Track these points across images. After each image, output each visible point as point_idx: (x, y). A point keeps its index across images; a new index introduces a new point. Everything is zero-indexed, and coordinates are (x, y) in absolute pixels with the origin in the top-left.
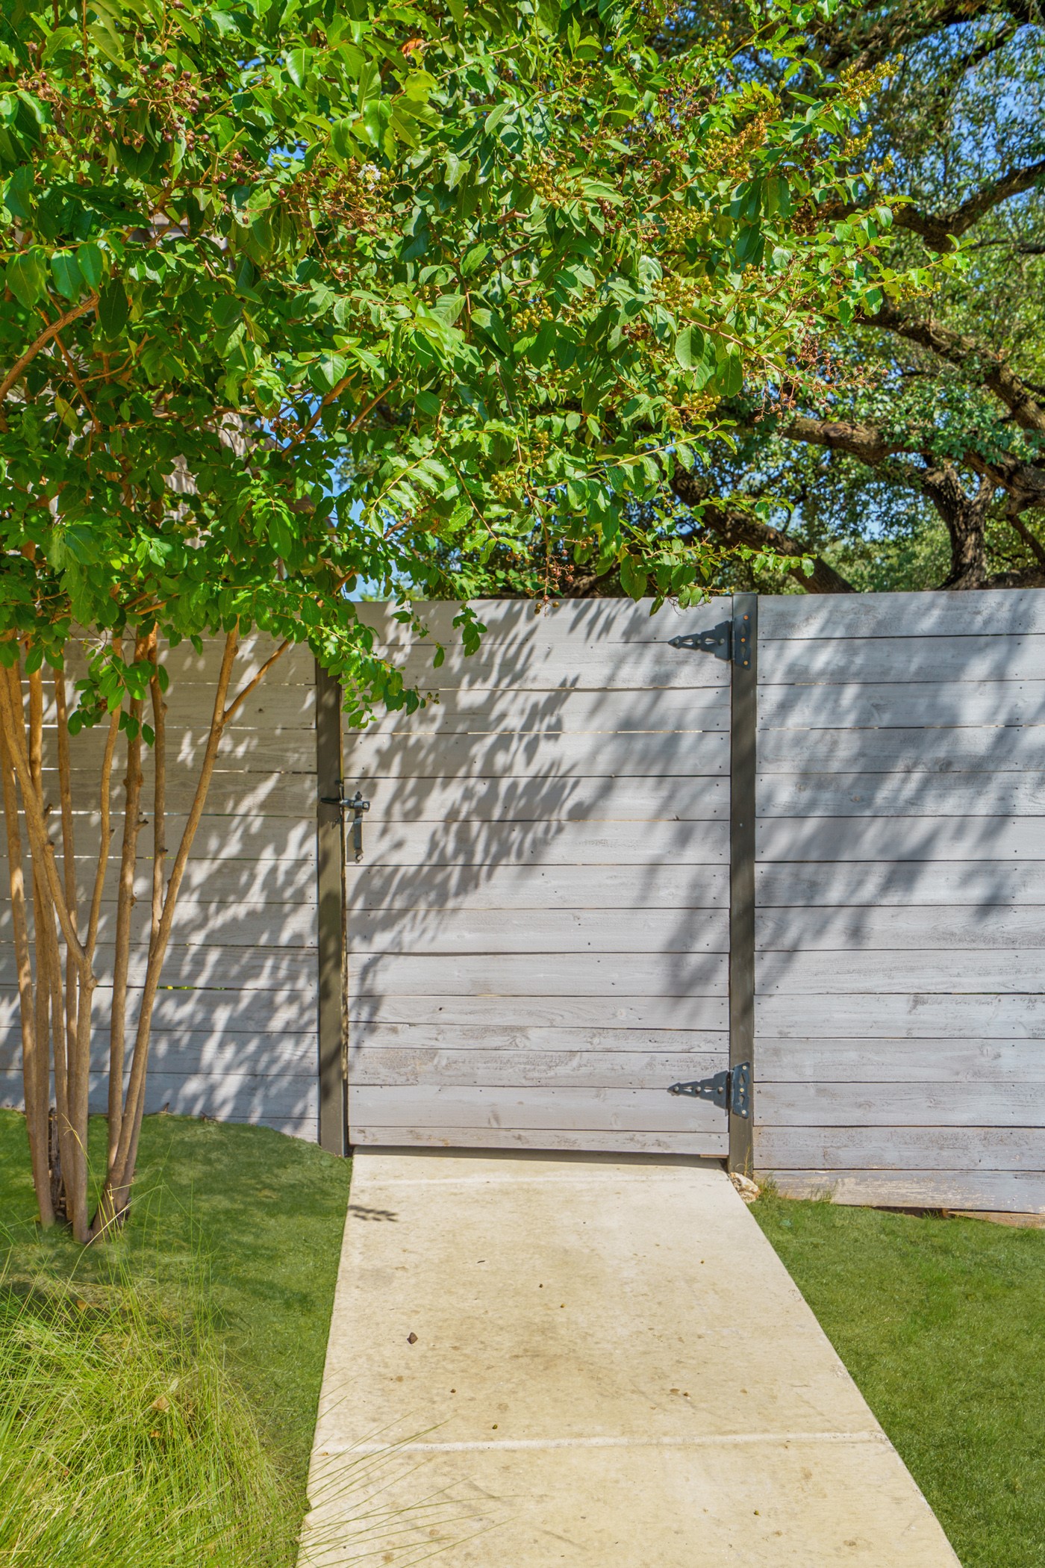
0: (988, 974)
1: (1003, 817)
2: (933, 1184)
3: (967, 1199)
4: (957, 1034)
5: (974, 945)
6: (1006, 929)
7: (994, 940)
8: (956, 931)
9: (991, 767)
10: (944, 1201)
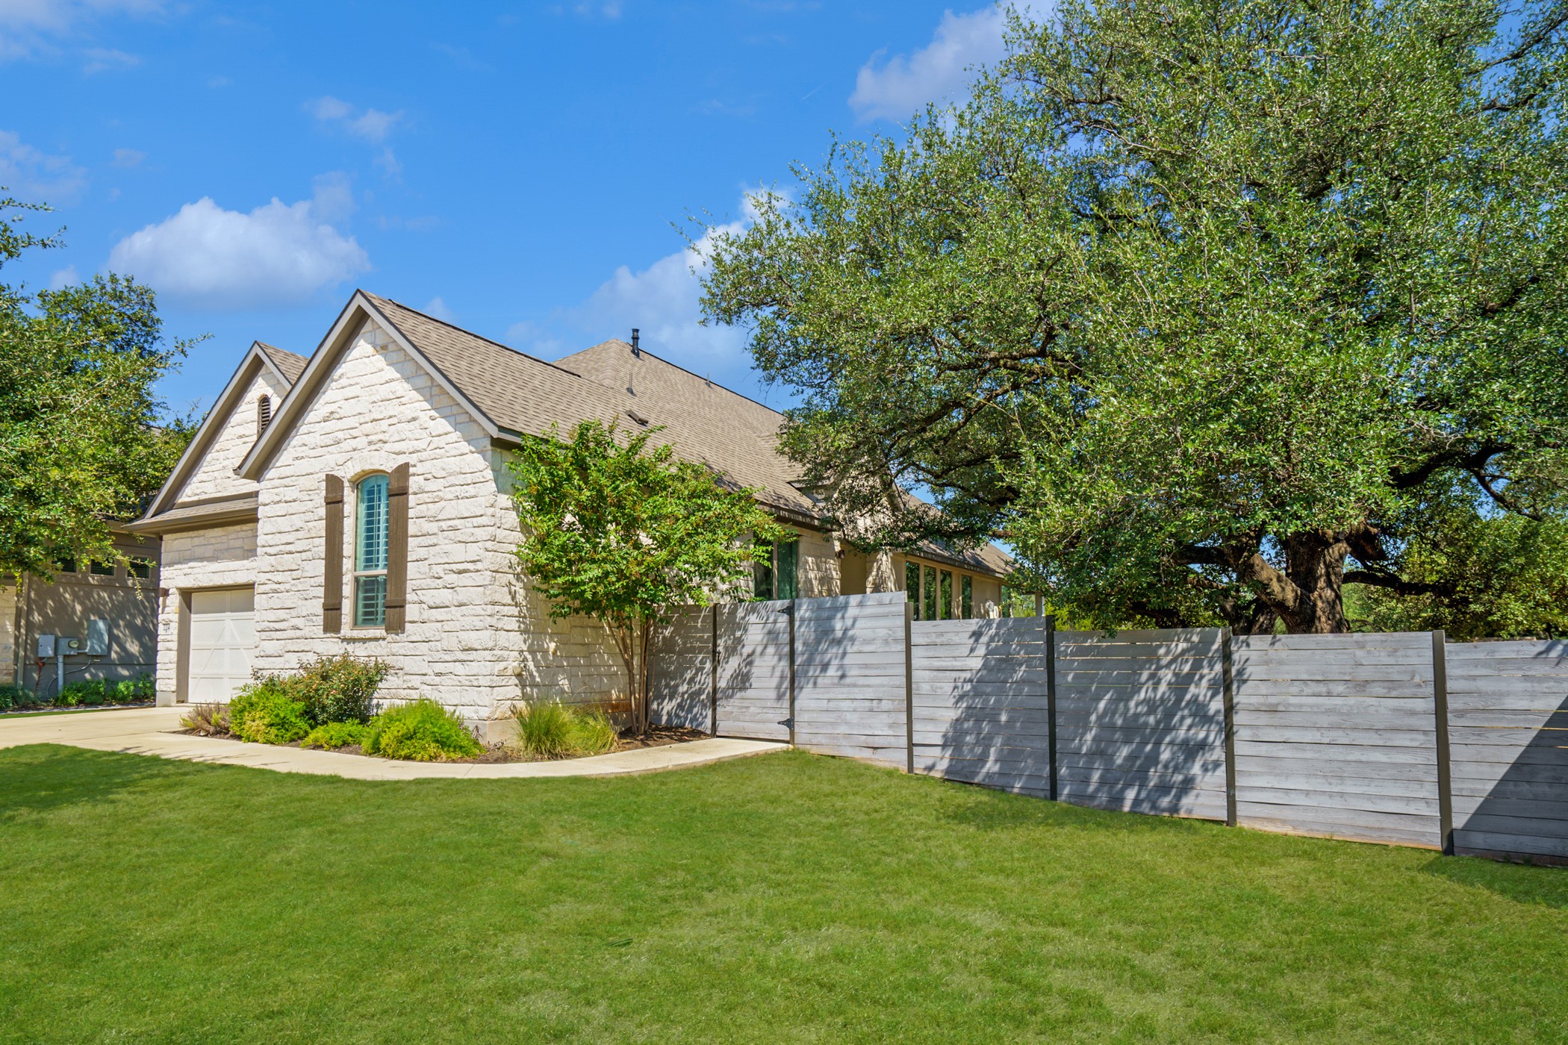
0: (843, 694)
1: (844, 654)
4: (837, 710)
5: (840, 687)
6: (847, 683)
7: (844, 686)
8: (836, 683)
9: (842, 641)
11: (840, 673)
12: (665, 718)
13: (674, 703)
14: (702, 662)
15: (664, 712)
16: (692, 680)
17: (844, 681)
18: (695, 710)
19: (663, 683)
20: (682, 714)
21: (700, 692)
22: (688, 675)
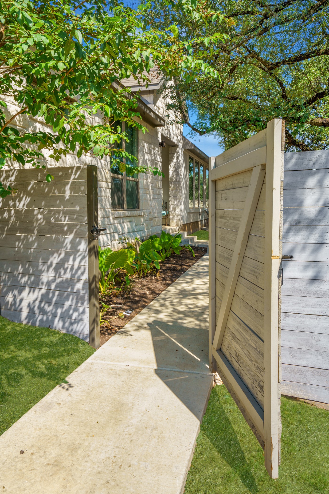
0: (315, 307)
1: (321, 244)
2: (291, 387)
3: (305, 395)
4: (302, 330)
5: (309, 295)
6: (323, 290)
7: (318, 294)
8: (302, 289)
9: (317, 223)
10: (296, 394)
11: (310, 274)
12: (24, 314)
13: (37, 294)
14: (74, 245)
15: (24, 304)
16: (61, 264)
17: (316, 287)
18: (67, 304)
19: (21, 269)
20: (49, 309)
21: (71, 282)
22: (55, 260)
